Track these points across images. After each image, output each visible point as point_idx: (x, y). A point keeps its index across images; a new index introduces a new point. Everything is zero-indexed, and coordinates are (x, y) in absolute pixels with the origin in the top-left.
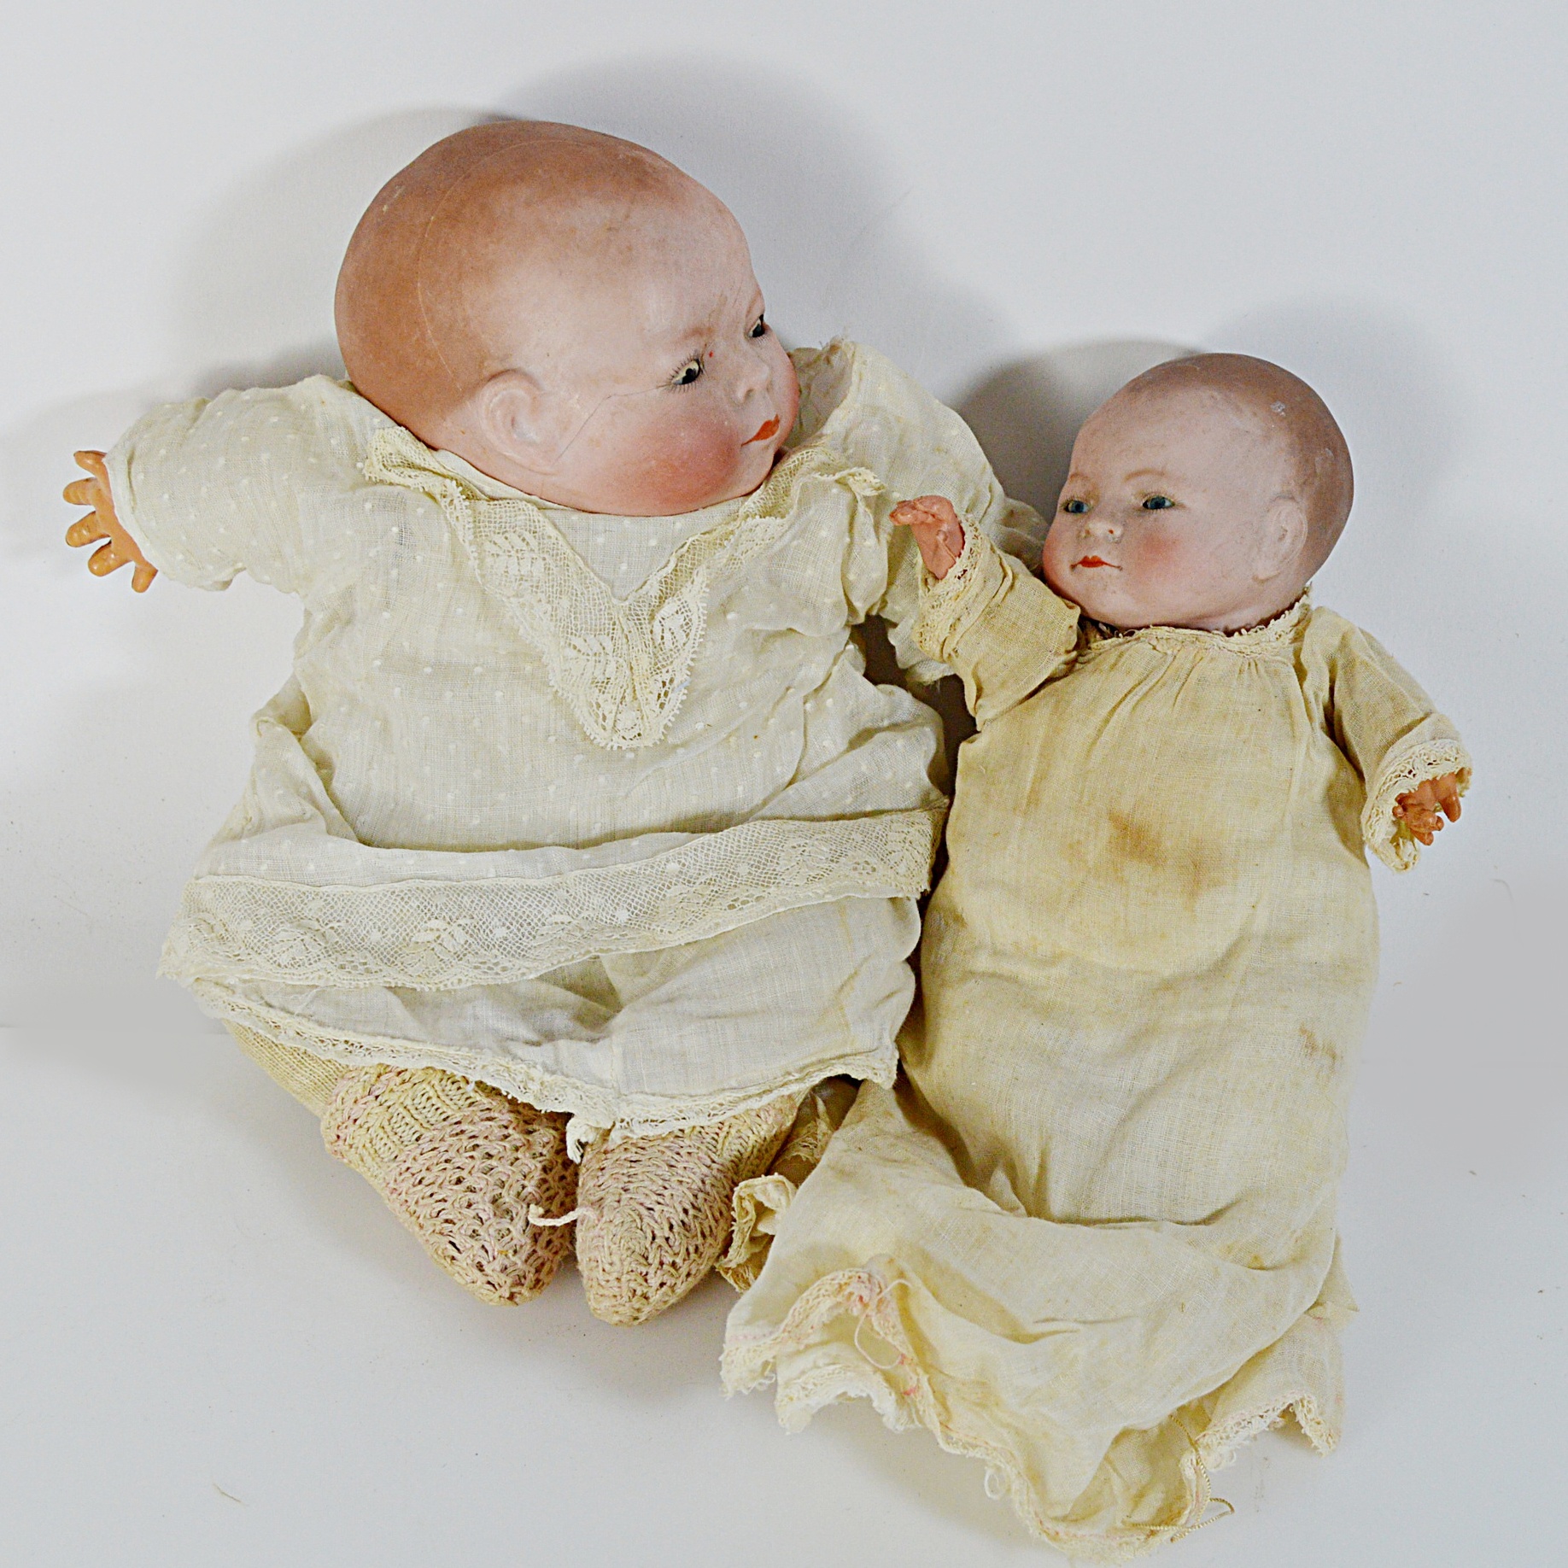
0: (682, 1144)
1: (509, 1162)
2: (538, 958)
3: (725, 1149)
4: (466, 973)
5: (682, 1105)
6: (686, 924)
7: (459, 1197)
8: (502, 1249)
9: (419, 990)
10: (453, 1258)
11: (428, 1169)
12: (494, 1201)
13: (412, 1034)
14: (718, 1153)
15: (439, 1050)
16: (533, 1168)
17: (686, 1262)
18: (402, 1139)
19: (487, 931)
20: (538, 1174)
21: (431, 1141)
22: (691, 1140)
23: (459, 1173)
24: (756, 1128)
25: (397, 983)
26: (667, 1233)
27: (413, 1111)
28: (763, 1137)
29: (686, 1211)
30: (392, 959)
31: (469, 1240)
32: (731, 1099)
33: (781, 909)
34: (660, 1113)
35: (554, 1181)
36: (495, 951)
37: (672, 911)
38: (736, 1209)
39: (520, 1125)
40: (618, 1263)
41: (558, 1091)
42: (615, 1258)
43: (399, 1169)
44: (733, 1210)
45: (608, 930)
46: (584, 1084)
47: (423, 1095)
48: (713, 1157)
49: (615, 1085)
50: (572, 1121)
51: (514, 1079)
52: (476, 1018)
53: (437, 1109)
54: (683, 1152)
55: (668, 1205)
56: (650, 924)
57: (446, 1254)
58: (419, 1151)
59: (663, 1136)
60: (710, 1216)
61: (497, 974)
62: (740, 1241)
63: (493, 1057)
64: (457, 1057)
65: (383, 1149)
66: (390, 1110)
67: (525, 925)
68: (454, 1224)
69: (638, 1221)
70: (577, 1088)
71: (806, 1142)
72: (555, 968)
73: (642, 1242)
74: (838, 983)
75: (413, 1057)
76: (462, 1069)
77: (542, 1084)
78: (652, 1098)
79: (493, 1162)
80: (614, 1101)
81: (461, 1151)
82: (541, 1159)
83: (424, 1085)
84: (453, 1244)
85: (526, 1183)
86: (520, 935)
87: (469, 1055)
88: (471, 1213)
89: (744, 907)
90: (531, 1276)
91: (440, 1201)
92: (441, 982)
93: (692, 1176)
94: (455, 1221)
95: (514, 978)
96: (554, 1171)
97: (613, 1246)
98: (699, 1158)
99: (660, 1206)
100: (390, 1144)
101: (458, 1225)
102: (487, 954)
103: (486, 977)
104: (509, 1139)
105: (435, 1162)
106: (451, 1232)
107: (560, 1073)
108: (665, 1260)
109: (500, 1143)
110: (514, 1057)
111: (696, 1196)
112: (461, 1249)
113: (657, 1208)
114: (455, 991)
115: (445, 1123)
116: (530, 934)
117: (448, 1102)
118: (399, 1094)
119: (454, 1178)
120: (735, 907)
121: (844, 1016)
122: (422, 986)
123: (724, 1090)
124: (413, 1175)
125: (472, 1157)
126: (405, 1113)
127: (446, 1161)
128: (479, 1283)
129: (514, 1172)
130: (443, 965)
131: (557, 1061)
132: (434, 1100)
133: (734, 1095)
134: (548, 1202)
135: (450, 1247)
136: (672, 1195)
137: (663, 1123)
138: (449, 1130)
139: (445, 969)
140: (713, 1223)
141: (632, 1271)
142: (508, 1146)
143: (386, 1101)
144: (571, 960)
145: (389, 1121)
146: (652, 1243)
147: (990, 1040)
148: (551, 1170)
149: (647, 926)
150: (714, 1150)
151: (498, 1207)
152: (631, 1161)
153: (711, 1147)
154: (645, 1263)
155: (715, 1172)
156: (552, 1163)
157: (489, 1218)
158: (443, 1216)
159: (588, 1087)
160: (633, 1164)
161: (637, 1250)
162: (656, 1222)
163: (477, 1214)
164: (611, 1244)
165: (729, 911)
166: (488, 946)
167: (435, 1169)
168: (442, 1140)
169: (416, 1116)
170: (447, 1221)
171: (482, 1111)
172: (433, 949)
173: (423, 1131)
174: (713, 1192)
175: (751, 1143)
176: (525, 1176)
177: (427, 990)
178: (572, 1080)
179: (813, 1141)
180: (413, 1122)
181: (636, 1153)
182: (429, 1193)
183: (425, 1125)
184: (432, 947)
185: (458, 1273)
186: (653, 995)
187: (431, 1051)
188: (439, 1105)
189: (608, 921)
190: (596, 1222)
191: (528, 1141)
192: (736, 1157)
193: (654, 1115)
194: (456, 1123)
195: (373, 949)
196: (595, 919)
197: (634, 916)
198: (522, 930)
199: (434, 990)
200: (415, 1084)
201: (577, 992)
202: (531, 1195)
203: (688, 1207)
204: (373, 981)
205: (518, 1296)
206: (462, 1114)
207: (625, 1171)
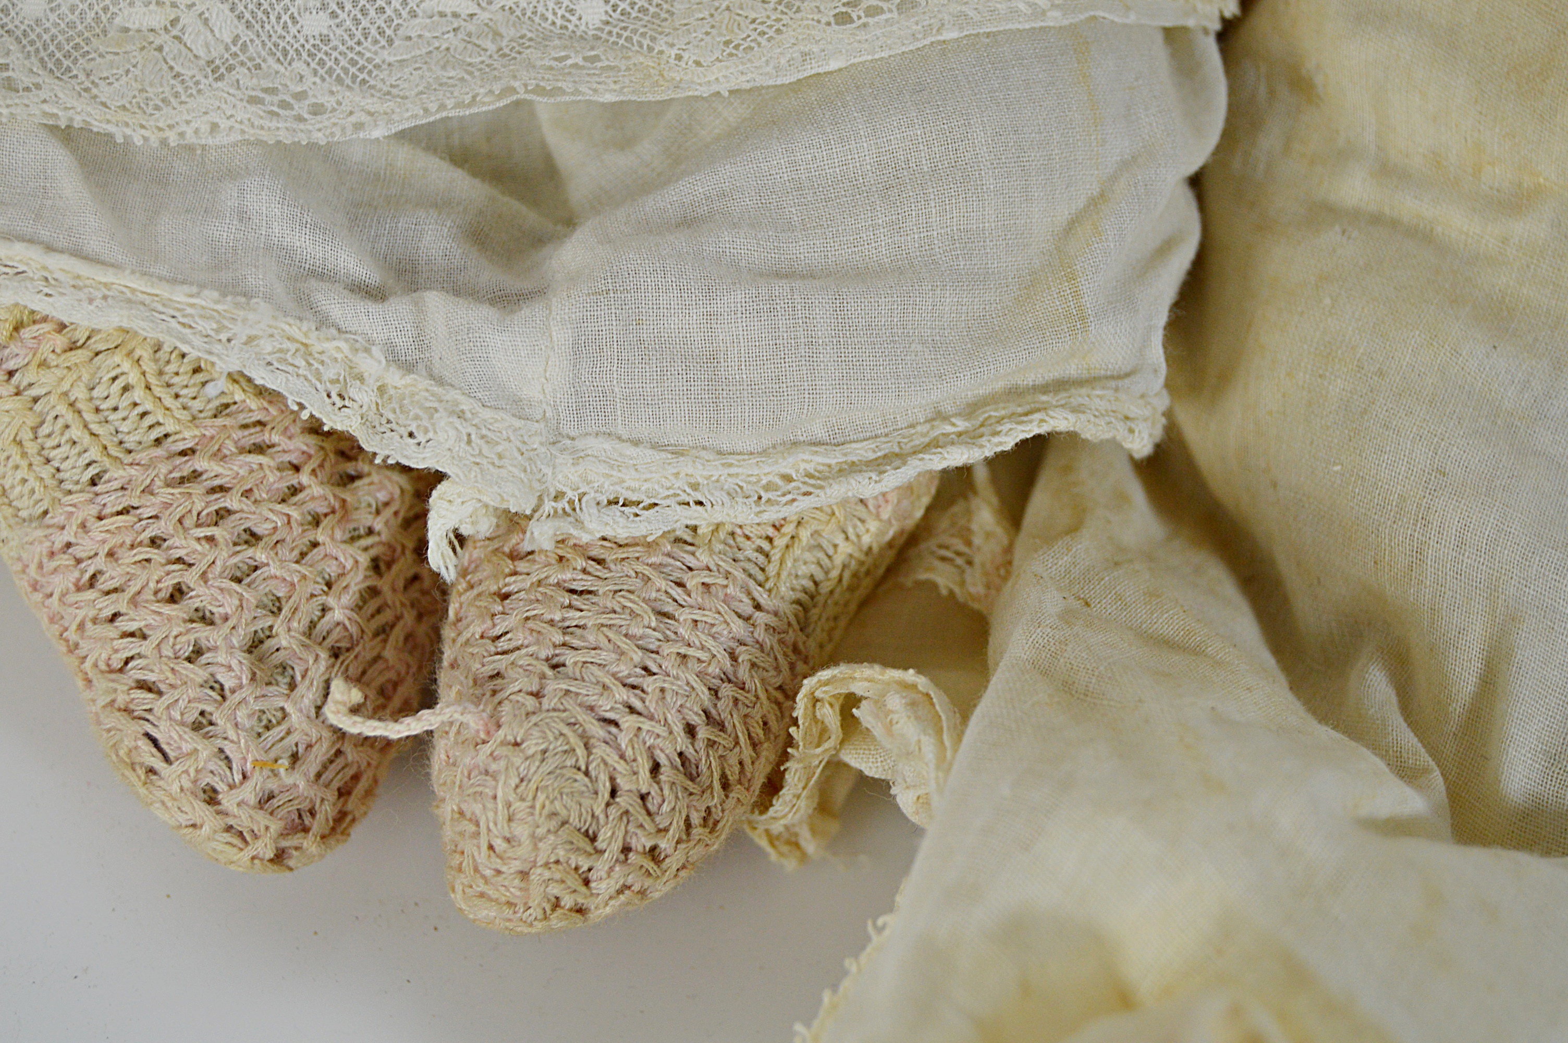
0: (691, 561)
1: (296, 552)
2: (395, 91)
3: (784, 575)
4: (229, 113)
5: (699, 473)
6: (737, 47)
7: (174, 633)
8: (264, 757)
9: (120, 140)
10: (151, 771)
11: (111, 554)
12: (255, 645)
13: (93, 245)
14: (767, 586)
15: (149, 290)
16: (349, 565)
17: (682, 846)
18: (61, 476)
19: (286, 18)
20: (357, 581)
21: (122, 488)
22: (711, 552)
23: (178, 575)
24: (855, 527)
25: (71, 119)
26: (644, 782)
27: (89, 416)
28: (865, 548)
29: (691, 730)
30: (66, 63)
31: (189, 735)
32: (810, 468)
33: (950, 34)
34: (646, 486)
35: (394, 590)
36: (299, 66)
37: (706, 14)
38: (800, 722)
39: (327, 465)
40: (526, 842)
41: (417, 417)
42: (521, 831)
43: (48, 544)
44: (795, 722)
45: (557, 42)
46: (479, 409)
47: (114, 379)
48: (756, 595)
49: (549, 414)
50: (441, 488)
51: (318, 375)
52: (243, 216)
53: (144, 415)
54: (692, 582)
55: (651, 718)
56: (653, 39)
57: (138, 760)
58: (94, 510)
59: (650, 539)
60: (743, 739)
61: (300, 119)
62: (801, 785)
63: (275, 318)
64: (189, 311)
65: (18, 489)
66: (38, 407)
67: (372, 13)
68: (160, 693)
69: (581, 752)
70: (461, 415)
71: (947, 547)
72: (432, 119)
73: (586, 802)
74: (1063, 214)
75: (91, 301)
76: (198, 341)
77: (382, 390)
78: (631, 451)
79: (260, 554)
80: (543, 450)
81: (188, 522)
82: (369, 541)
83: (117, 359)
84: (155, 742)
85: (331, 601)
86: (359, 35)
87: (219, 307)
88: (195, 673)
89: (870, 20)
90: (327, 811)
91: (132, 635)
92: (171, 127)
93: (710, 643)
94: (163, 687)
95: (338, 133)
96: (395, 568)
97: (517, 805)
98: (727, 600)
99: (634, 717)
100: (33, 483)
101: (166, 700)
102: (282, 70)
103: (274, 124)
104: (301, 496)
105: (128, 542)
106: (150, 711)
107: (424, 373)
108: (634, 843)
109: (279, 507)
110: (323, 322)
111: (715, 692)
112: (172, 754)
113: (628, 722)
114: (204, 147)
115: (159, 452)
116: (382, 33)
117: (169, 401)
118: (59, 373)
119: (168, 584)
120: (852, 21)
121: (1077, 294)
122: (128, 131)
123: (795, 444)
124: (79, 561)
125: (210, 539)
126: (69, 417)
127: (154, 542)
128: (206, 830)
129: (304, 577)
130: (179, 88)
131: (421, 342)
132: (138, 394)
133: (820, 459)
134: (379, 639)
135: (146, 746)
136: (662, 690)
137: (652, 511)
138: (163, 469)
139: (183, 98)
140: (747, 752)
141: (557, 862)
142: (295, 514)
143: (31, 385)
144: (469, 106)
145: (35, 429)
146: (608, 805)
147: (1381, 373)
148: (389, 565)
149: (646, 42)
150: (760, 576)
151: (260, 660)
152: (573, 591)
153: (755, 571)
154: (589, 848)
155: (760, 634)
156: (394, 551)
157: (241, 686)
158: (134, 673)
159: (487, 414)
160: (577, 601)
161: (574, 820)
162: (622, 757)
163: (212, 675)
164: (512, 797)
165: (836, 28)
166: (285, 53)
167: (128, 557)
168: (148, 490)
169: (94, 427)
170: (143, 685)
171: (245, 426)
172: (160, 49)
173: (107, 462)
174: (754, 683)
175: (839, 559)
176: (329, 585)
177: (138, 141)
178: (453, 395)
179: (962, 548)
180: (87, 439)
181: (584, 571)
182: (108, 613)
183: (114, 451)
184: (158, 42)
185: (163, 803)
186: (652, 204)
187: (133, 291)
188: (148, 406)
189: (559, 22)
190: (482, 735)
191: (344, 501)
192: (805, 591)
193: (633, 491)
194: (183, 453)
195: (25, 34)
196: (529, 14)
197: (616, 15)
198: (365, 23)
199: (154, 142)
200: (97, 354)
201: (475, 173)
202: (338, 629)
203: (697, 720)
204: (17, 111)
205: (294, 853)
206: (197, 432)
207: (557, 617)
